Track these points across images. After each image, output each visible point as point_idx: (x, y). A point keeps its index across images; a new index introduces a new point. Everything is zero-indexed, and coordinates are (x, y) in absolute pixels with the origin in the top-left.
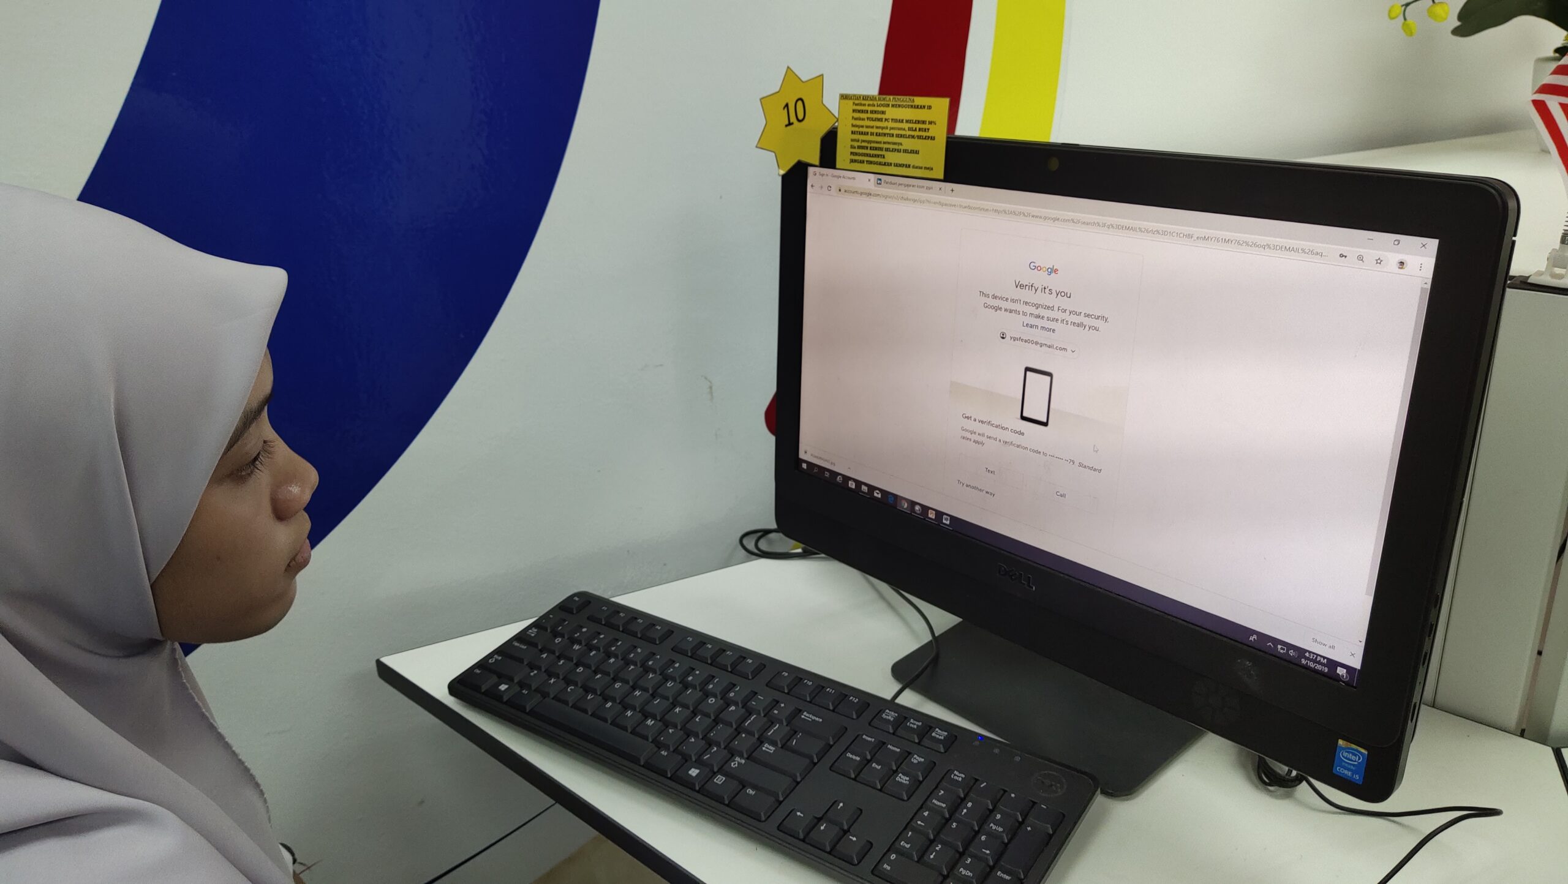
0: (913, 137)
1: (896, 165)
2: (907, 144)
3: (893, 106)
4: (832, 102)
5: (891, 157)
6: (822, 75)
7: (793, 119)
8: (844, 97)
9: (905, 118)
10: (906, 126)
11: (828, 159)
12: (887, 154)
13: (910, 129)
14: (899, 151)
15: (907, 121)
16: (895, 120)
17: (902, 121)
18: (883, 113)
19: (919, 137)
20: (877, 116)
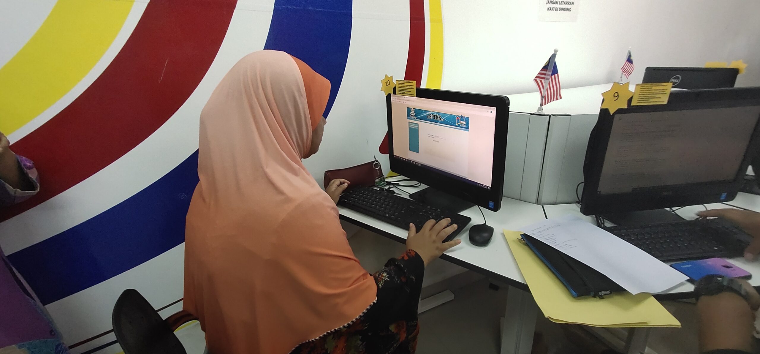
0: (410, 88)
1: (407, 94)
2: (409, 90)
3: (406, 82)
4: (395, 82)
5: (406, 92)
6: (392, 76)
7: (387, 85)
8: (396, 80)
9: (408, 85)
10: (408, 86)
11: (395, 93)
12: (405, 92)
13: (409, 87)
14: (407, 91)
15: (409, 85)
16: (406, 85)
17: (407, 85)
18: (404, 84)
19: (411, 89)
20: (403, 84)
